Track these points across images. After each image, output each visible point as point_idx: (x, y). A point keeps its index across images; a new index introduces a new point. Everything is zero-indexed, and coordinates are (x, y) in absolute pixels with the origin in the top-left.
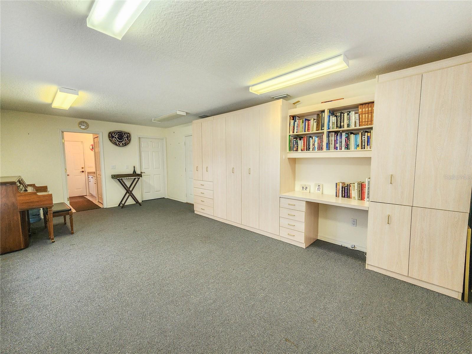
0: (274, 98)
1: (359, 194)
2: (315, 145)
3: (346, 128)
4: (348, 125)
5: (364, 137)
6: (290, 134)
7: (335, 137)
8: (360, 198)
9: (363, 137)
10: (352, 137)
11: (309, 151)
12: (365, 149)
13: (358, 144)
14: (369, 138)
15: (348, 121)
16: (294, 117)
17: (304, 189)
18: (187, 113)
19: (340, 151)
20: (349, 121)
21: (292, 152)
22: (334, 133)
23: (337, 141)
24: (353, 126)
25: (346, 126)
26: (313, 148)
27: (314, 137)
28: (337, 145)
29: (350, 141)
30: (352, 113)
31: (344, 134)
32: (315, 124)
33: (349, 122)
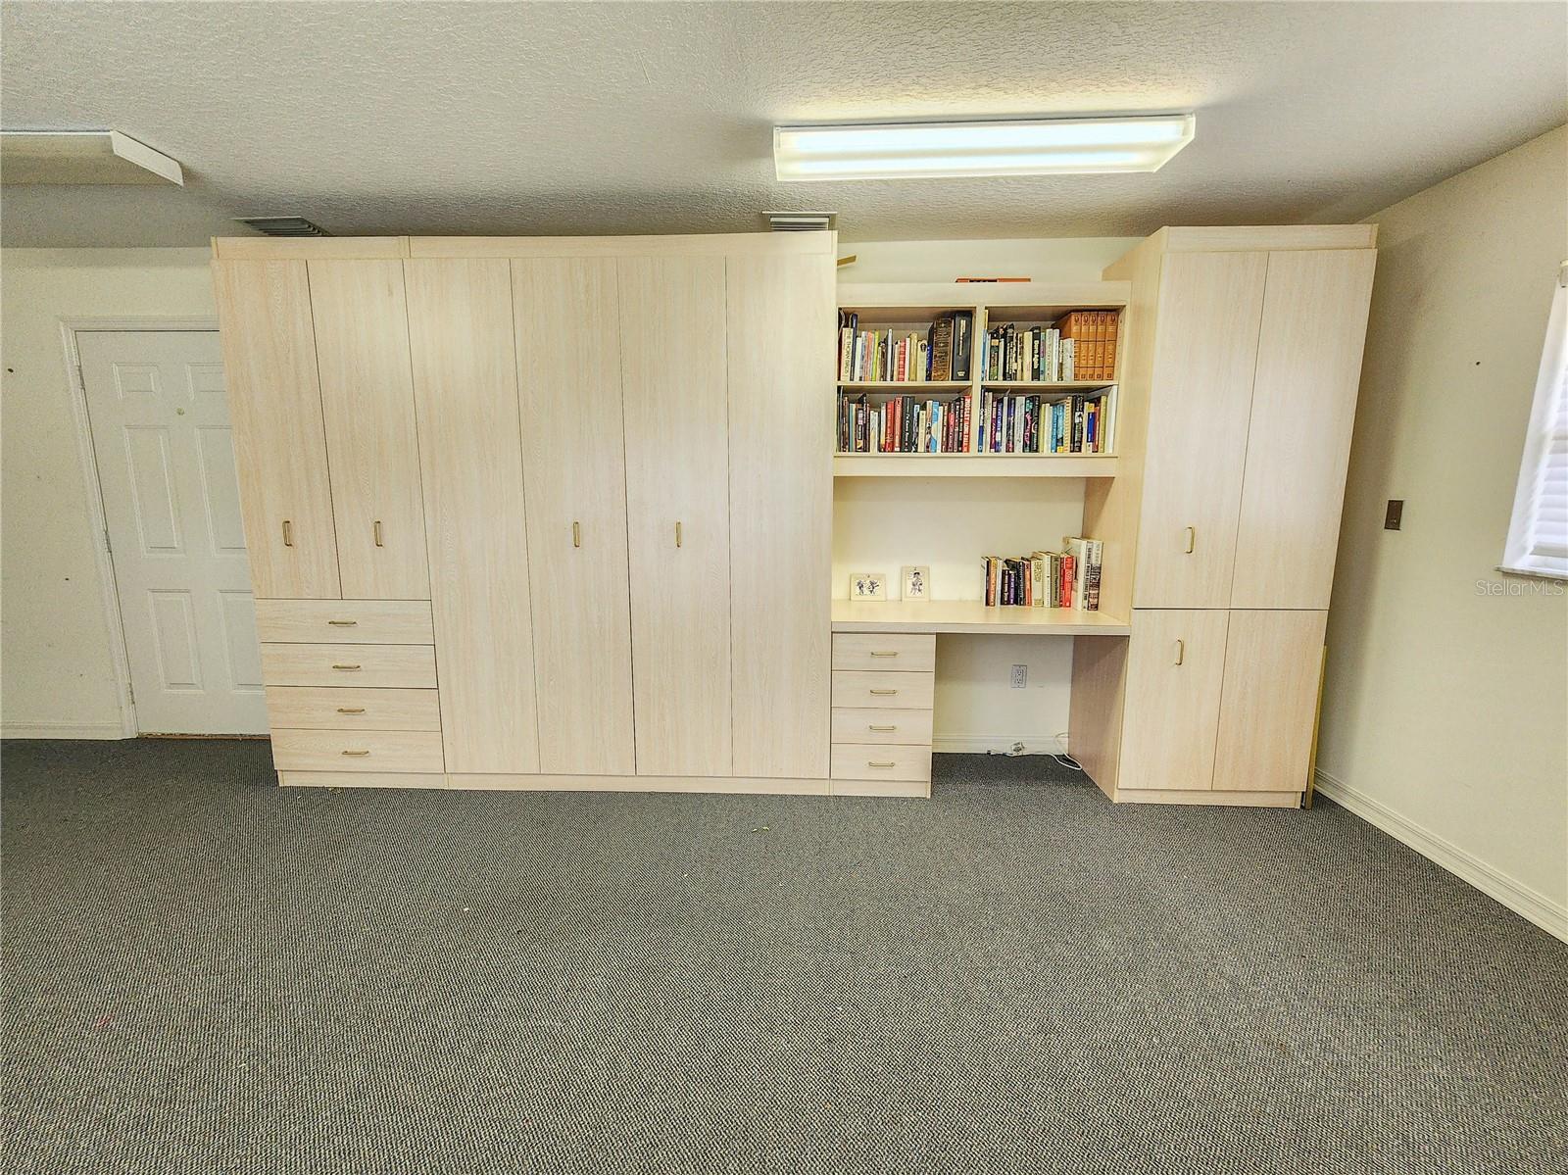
0: (772, 220)
1: (1054, 588)
2: (932, 433)
3: (1027, 380)
4: (1036, 374)
5: (1080, 416)
6: (840, 383)
7: (995, 409)
8: (1057, 603)
9: (1077, 414)
10: (1047, 411)
11: (912, 454)
12: (1080, 451)
13: (1060, 436)
14: (1093, 420)
15: (1036, 360)
16: (847, 318)
17: (864, 589)
18: (187, 173)
19: (1008, 454)
20: (1039, 358)
21: (847, 454)
22: (991, 394)
23: (999, 422)
24: (1055, 378)
25: (1028, 374)
26: (927, 440)
27: (929, 403)
28: (998, 434)
29: (1037, 423)
30: (1052, 336)
31: (1020, 400)
32: (923, 357)
33: (1039, 362)
